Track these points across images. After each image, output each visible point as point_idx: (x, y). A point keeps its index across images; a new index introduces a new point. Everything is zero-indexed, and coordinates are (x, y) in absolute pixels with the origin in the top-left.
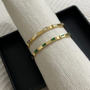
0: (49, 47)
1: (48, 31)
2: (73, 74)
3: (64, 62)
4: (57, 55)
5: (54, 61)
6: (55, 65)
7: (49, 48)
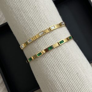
0: (45, 56)
1: (44, 35)
2: (72, 90)
3: (62, 75)
4: (54, 66)
5: (50, 73)
6: (52, 78)
7: (46, 58)
